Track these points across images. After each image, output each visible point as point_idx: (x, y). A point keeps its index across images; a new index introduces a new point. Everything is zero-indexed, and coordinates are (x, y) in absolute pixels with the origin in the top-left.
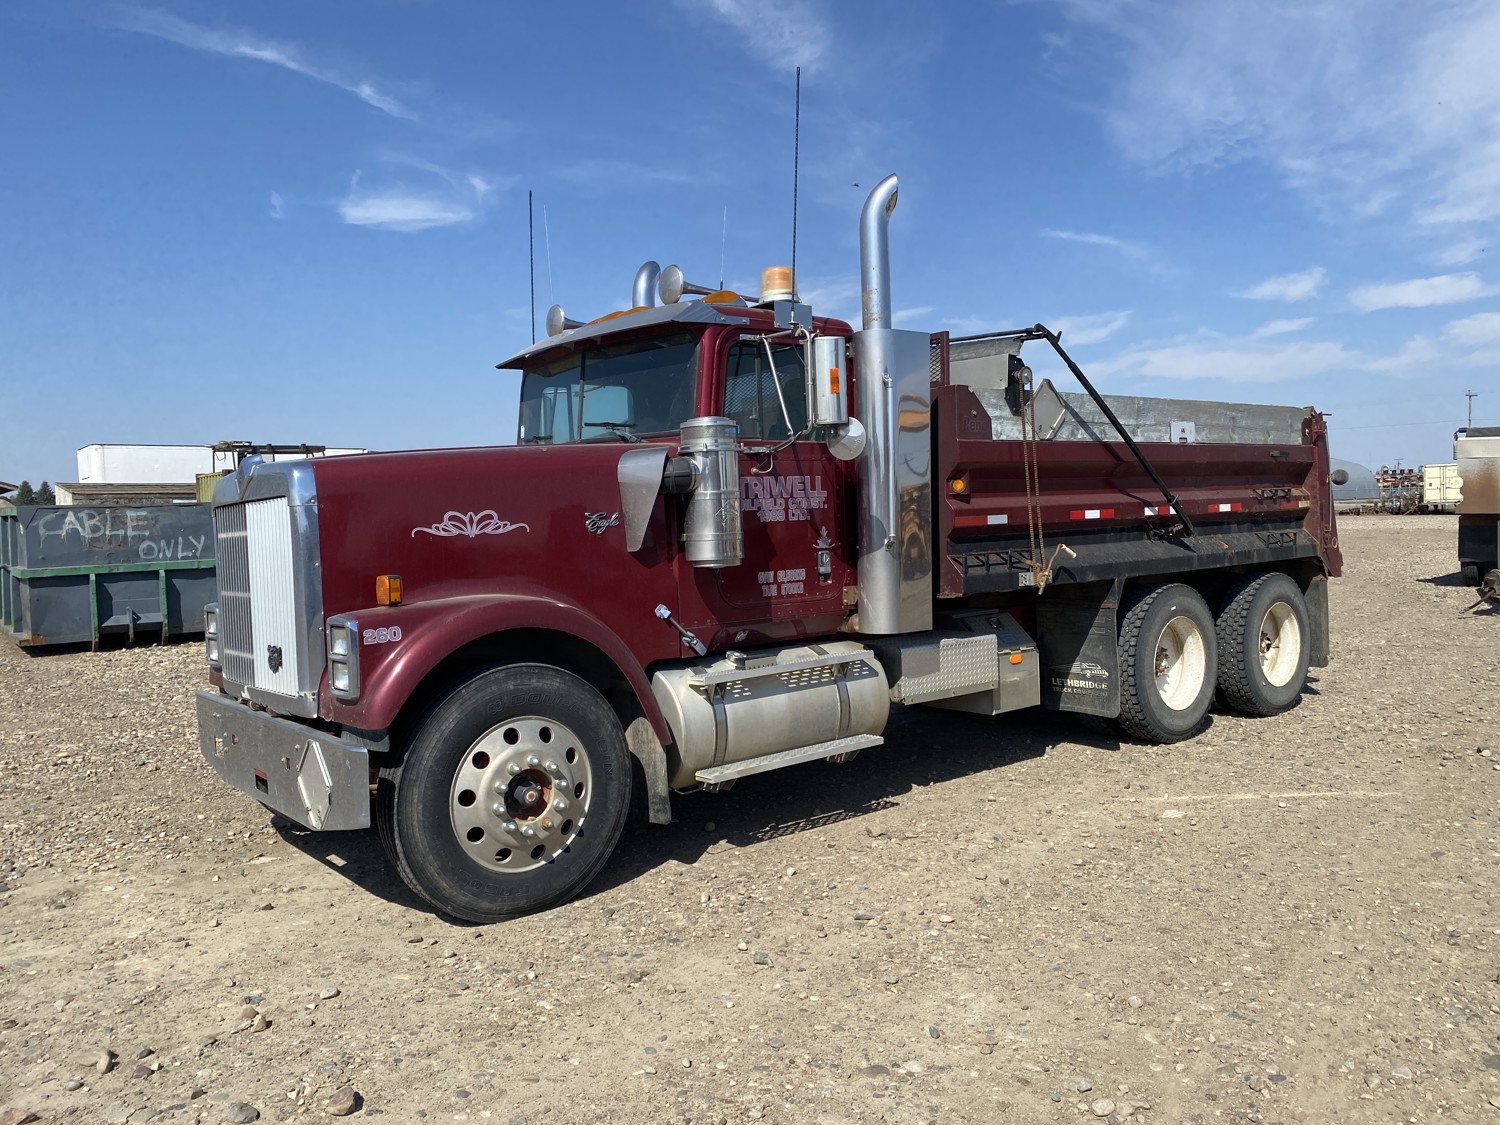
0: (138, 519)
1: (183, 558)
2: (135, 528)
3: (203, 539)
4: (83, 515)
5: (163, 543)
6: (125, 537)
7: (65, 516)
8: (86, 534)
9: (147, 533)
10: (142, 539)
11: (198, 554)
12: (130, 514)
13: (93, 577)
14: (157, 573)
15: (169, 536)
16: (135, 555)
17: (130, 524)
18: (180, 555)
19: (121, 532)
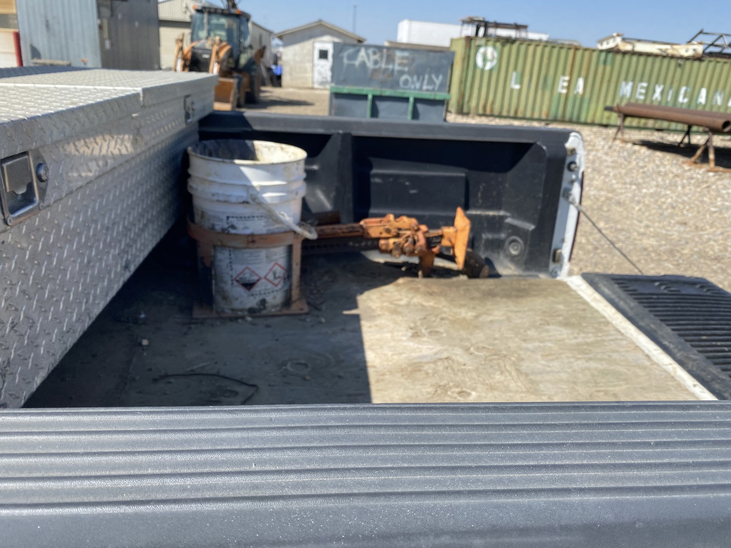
0: (403, 58)
1: (427, 90)
2: (401, 64)
3: (441, 77)
4: (370, 51)
5: (415, 78)
6: (393, 71)
7: (358, 51)
8: (370, 65)
9: (406, 69)
10: (402, 73)
11: (436, 88)
12: (398, 54)
13: (370, 97)
14: (406, 100)
15: (419, 72)
16: (395, 84)
17: (397, 61)
18: (425, 87)
19: (390, 67)
